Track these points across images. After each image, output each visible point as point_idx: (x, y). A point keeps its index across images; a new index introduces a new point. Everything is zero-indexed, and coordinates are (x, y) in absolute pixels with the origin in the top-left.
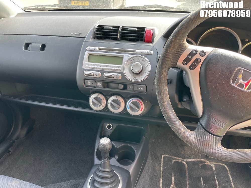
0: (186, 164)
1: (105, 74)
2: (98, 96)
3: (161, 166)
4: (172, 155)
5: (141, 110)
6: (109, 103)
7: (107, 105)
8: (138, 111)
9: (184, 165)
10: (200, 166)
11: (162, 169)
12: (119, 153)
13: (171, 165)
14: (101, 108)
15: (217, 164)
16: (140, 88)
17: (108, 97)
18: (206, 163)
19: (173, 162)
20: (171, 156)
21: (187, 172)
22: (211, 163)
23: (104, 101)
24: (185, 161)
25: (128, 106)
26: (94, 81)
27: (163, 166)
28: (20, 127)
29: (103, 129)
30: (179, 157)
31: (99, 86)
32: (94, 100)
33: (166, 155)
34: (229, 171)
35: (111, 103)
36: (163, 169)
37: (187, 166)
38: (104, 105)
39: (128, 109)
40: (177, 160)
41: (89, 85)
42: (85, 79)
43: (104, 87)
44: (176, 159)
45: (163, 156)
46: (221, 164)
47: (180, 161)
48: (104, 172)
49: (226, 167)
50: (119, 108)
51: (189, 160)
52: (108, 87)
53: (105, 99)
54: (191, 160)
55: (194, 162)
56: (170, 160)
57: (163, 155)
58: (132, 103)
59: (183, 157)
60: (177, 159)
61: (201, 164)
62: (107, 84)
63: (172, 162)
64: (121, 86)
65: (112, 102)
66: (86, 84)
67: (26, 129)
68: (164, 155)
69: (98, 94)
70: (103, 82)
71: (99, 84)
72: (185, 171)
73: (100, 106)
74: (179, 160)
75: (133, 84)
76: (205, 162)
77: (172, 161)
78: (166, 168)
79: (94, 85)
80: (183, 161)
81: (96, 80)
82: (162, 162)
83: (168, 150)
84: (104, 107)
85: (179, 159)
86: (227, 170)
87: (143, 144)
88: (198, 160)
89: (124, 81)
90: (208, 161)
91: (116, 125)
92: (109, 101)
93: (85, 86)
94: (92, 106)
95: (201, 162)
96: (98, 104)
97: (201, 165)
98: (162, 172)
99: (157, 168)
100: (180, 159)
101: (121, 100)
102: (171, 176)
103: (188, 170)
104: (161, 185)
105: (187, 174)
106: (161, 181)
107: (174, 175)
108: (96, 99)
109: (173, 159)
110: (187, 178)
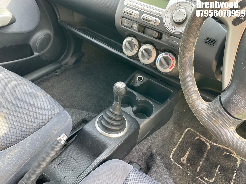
0: (209, 146)
1: (143, 16)
2: (132, 40)
3: (181, 137)
4: (198, 132)
5: (170, 69)
6: (140, 51)
7: (138, 53)
8: (167, 68)
9: (207, 146)
10: (224, 154)
12: (138, 105)
13: (193, 140)
14: (132, 54)
15: (245, 160)
16: (175, 42)
17: (142, 44)
18: (232, 155)
19: (196, 138)
20: (196, 132)
22: (237, 156)
23: (136, 47)
24: (209, 143)
25: (158, 60)
26: (131, 21)
27: (183, 137)
28: (70, 55)
29: (134, 79)
30: (205, 137)
31: (135, 29)
32: (127, 44)
33: (192, 130)
35: (142, 52)
36: (181, 140)
37: (209, 148)
38: (135, 51)
39: (158, 63)
40: (201, 139)
41: (126, 24)
42: (123, 17)
43: (139, 31)
44: (200, 137)
45: (188, 129)
47: (204, 140)
48: (112, 113)
50: (148, 59)
51: (215, 144)
52: (144, 32)
53: (138, 46)
54: (217, 144)
55: (220, 148)
56: (194, 136)
57: (189, 128)
58: (163, 57)
59: (210, 138)
60: (202, 138)
61: (227, 152)
62: (143, 29)
63: (194, 138)
64: (156, 34)
65: (144, 51)
66: (123, 23)
67: (74, 58)
68: (190, 128)
69: (132, 38)
70: (139, 24)
71: (135, 26)
72: (205, 152)
73: (131, 51)
75: (170, 34)
76: (231, 153)
77: (196, 137)
78: (186, 141)
79: (130, 26)
80: (208, 142)
81: (133, 21)
82: (184, 134)
83: (197, 125)
84: (135, 54)
85: (203, 138)
87: (165, 106)
88: (226, 148)
89: (161, 29)
90: (235, 154)
91: (146, 79)
92: (141, 49)
93: (121, 25)
94: (124, 49)
95: (227, 151)
96: (130, 48)
97: (226, 154)
98: (179, 142)
99: (176, 136)
100: (205, 138)
101: (154, 51)
102: (187, 150)
103: (209, 152)
104: (172, 153)
105: (205, 156)
106: (174, 150)
107: (191, 150)
108: (129, 42)
109: (198, 136)
110: (204, 159)
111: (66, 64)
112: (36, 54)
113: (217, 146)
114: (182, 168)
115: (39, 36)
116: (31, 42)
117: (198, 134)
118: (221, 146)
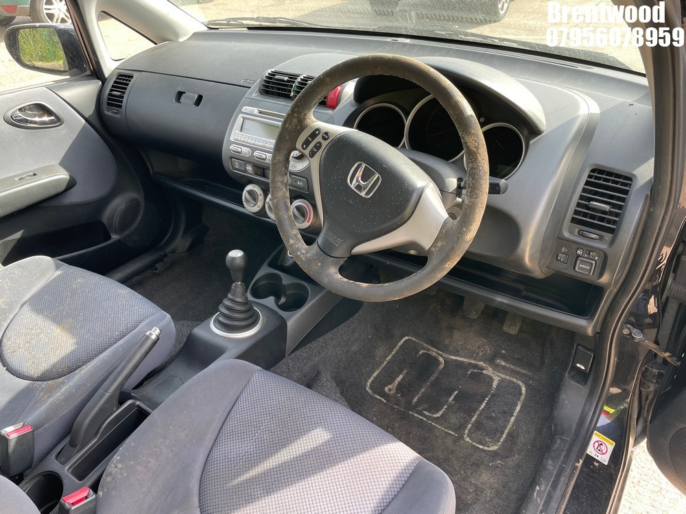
0: (443, 362)
1: (256, 154)
2: (253, 189)
3: (390, 353)
4: (424, 342)
5: (308, 222)
6: (267, 203)
7: (264, 206)
8: (304, 222)
9: (438, 363)
10: (469, 373)
11: (390, 357)
13: (413, 357)
14: (256, 209)
15: (508, 378)
16: (299, 183)
17: (267, 193)
18: (484, 372)
19: (421, 353)
20: (421, 343)
21: (436, 375)
22: (494, 373)
23: (261, 198)
24: (444, 358)
26: (243, 162)
27: (395, 353)
30: (437, 348)
31: (250, 172)
32: (248, 196)
33: (414, 339)
34: (523, 397)
36: (391, 359)
37: (442, 366)
38: (260, 204)
40: (430, 352)
41: (238, 167)
42: (231, 158)
43: (256, 174)
44: (429, 350)
45: (406, 338)
46: (515, 380)
47: (434, 354)
49: (524, 389)
51: (453, 357)
52: (264, 176)
53: (263, 196)
54: (458, 358)
55: (462, 362)
56: (416, 348)
57: (408, 336)
58: (296, 207)
59: (445, 349)
60: (432, 351)
61: (474, 369)
63: (417, 353)
65: (270, 203)
66: (234, 165)
67: (189, 239)
68: (410, 338)
69: (254, 185)
70: (254, 166)
71: (249, 168)
72: (433, 373)
73: (255, 205)
74: (434, 352)
76: (482, 369)
77: (420, 351)
78: (400, 359)
79: (243, 169)
80: (441, 356)
81: (245, 161)
82: (398, 347)
83: (422, 331)
84: (260, 208)
86: (521, 394)
88: (473, 362)
90: (490, 369)
92: (267, 200)
93: (232, 169)
95: (476, 366)
96: (252, 201)
97: (472, 373)
98: (385, 363)
99: (379, 352)
100: (436, 351)
102: (400, 373)
103: (441, 372)
104: (370, 380)
105: (432, 378)
106: (375, 374)
107: (407, 373)
108: (250, 192)
109: (424, 349)
110: (428, 384)
111: (173, 252)
112: (115, 237)
113: (458, 360)
114: (385, 401)
115: (118, 204)
116: (105, 218)
117: (425, 345)
118: (465, 360)
